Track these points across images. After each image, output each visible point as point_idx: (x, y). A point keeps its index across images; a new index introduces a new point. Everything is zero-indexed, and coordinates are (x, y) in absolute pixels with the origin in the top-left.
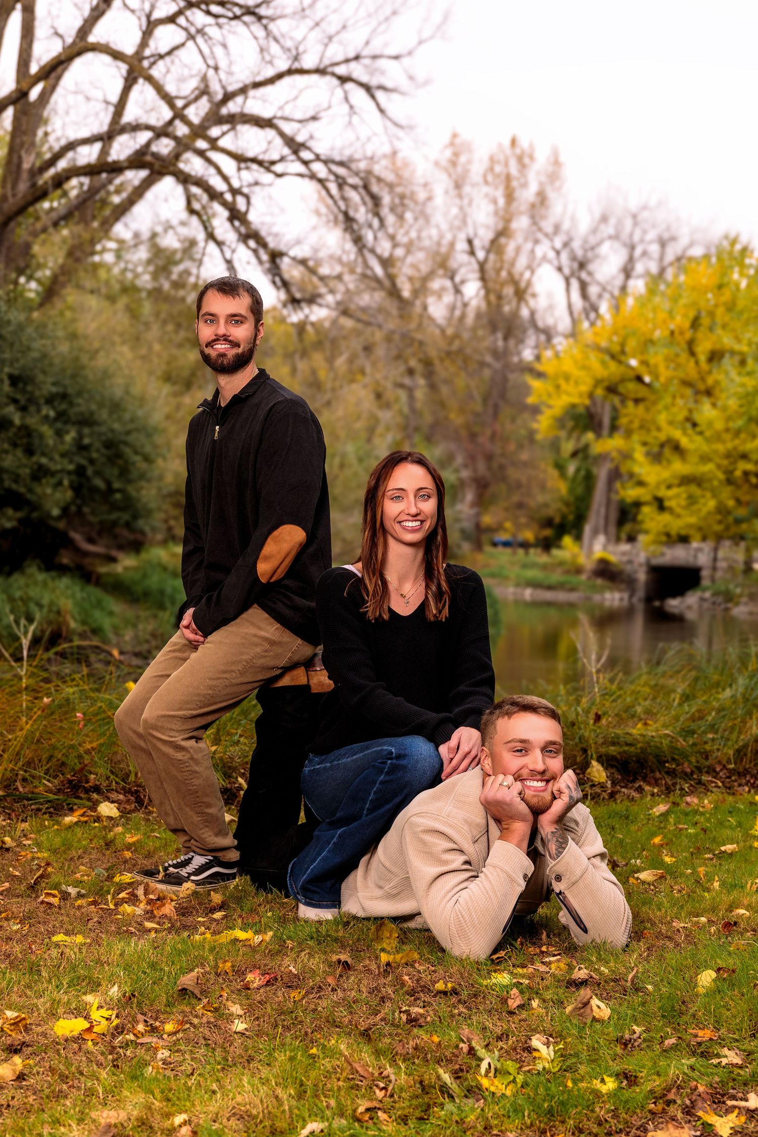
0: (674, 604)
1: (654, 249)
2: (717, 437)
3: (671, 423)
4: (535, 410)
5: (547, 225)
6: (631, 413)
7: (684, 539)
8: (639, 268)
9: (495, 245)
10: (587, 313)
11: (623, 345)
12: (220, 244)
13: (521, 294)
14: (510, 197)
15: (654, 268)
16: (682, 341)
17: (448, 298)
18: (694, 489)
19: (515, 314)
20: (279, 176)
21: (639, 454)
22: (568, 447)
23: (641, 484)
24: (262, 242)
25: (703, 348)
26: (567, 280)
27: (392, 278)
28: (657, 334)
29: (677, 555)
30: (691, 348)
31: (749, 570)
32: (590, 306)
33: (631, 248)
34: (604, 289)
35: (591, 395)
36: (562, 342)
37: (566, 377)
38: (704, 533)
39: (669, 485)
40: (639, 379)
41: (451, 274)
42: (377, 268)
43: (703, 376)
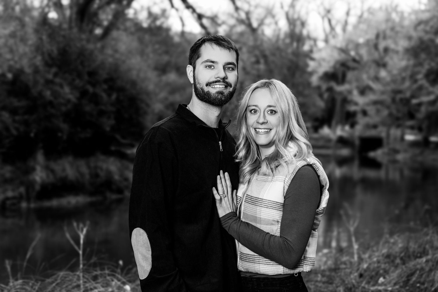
0: (372, 154)
2: (387, 84)
4: (311, 74)
6: (350, 75)
7: (375, 127)
9: (292, 6)
10: (331, 32)
11: (347, 45)
12: (177, 10)
13: (303, 24)
15: (359, 13)
16: (372, 44)
17: (273, 27)
18: (379, 107)
19: (301, 33)
21: (355, 93)
22: (324, 87)
23: (356, 104)
24: (194, 11)
25: (381, 47)
26: (323, 18)
27: (248, 18)
28: (361, 40)
29: (372, 133)
30: (376, 47)
31: (402, 139)
32: (332, 29)
33: (349, 4)
34: (338, 22)
35: (334, 67)
36: (321, 44)
37: (324, 60)
38: (383, 123)
39: (368, 104)
40: (354, 60)
41: (273, 16)
42: (243, 16)
43: (382, 59)
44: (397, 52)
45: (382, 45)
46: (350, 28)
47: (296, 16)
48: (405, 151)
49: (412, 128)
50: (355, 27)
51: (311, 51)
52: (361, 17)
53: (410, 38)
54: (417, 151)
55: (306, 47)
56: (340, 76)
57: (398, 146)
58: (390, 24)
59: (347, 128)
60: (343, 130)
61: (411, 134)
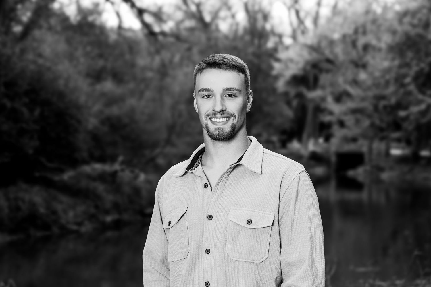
0: (351, 173)
2: (369, 88)
3: (346, 82)
4: (276, 78)
6: (324, 79)
7: (354, 140)
10: (299, 26)
11: (319, 43)
12: (113, 4)
13: (266, 17)
16: (348, 40)
17: (229, 21)
18: (359, 116)
19: (264, 28)
21: (330, 99)
22: (293, 92)
23: (331, 113)
24: (133, 5)
25: (360, 44)
26: (289, 9)
27: (200, 12)
28: (336, 36)
29: (351, 147)
30: (354, 44)
31: (387, 154)
32: (301, 22)
34: (307, 14)
35: (304, 69)
36: (288, 41)
37: (291, 60)
38: (364, 136)
39: (345, 114)
40: (329, 61)
41: (229, 8)
42: (193, 8)
43: (361, 58)
44: (380, 50)
45: (361, 41)
46: (322, 21)
47: (257, 8)
48: (391, 169)
49: (399, 140)
50: (329, 20)
51: (275, 50)
52: (335, 7)
53: (394, 32)
54: (405, 168)
55: (270, 44)
56: (311, 79)
57: (382, 163)
58: (370, 17)
59: (321, 140)
60: (316, 143)
61: (397, 148)
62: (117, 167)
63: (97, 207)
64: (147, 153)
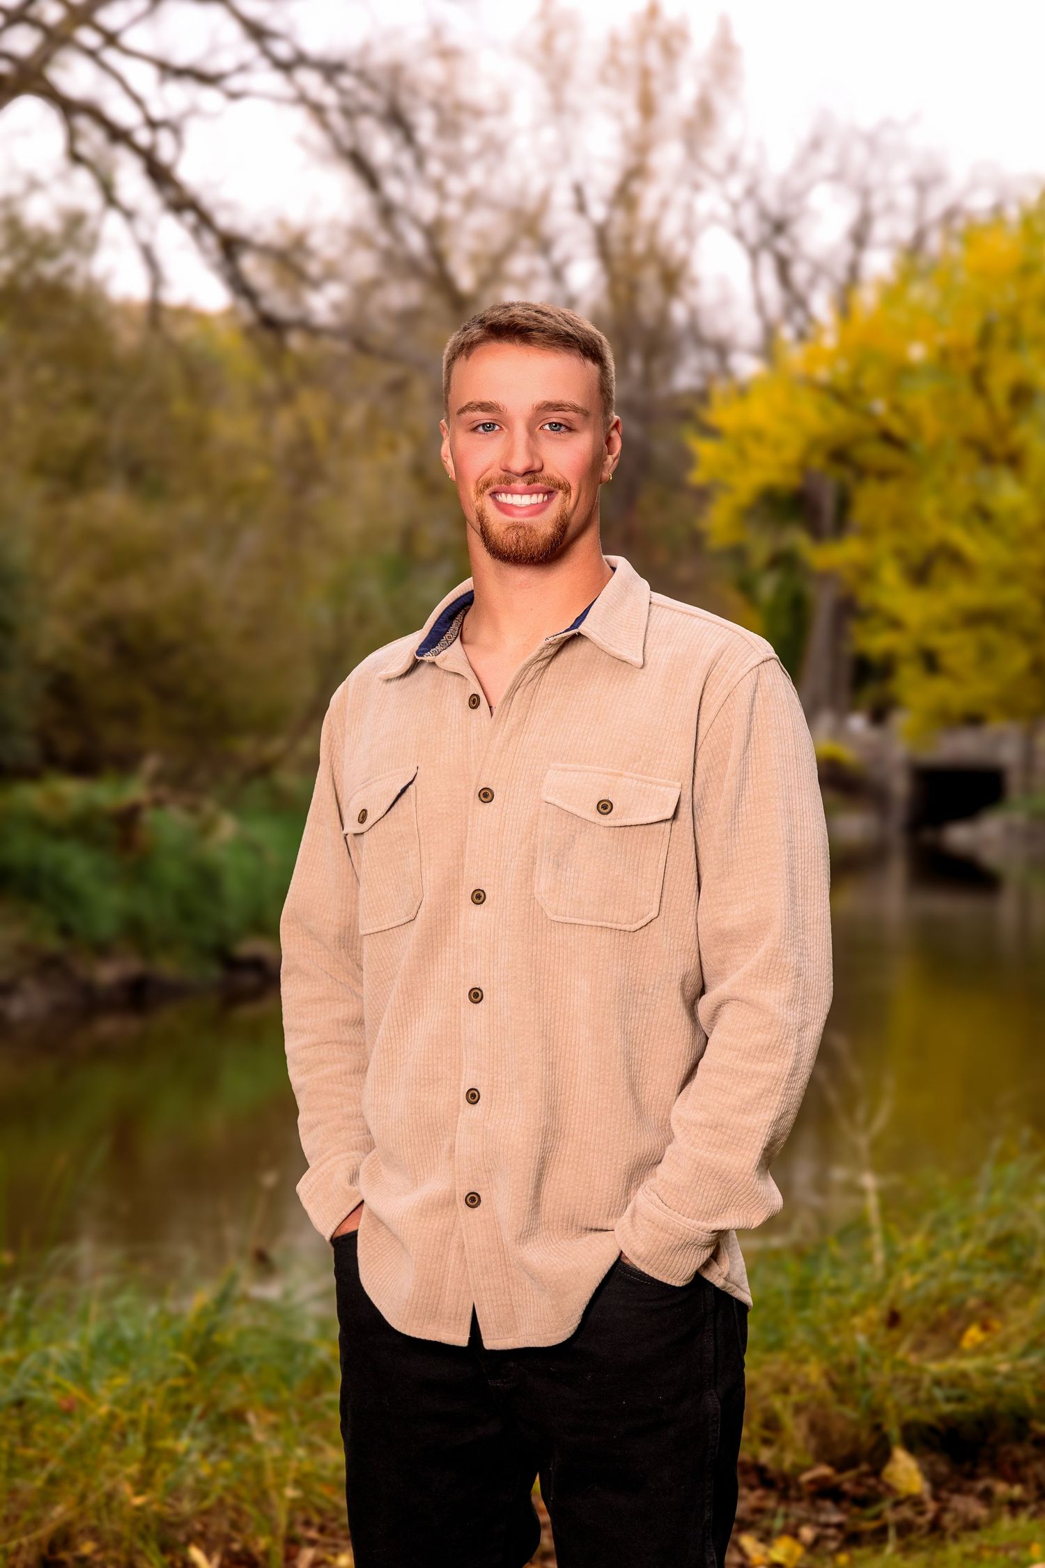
0: (960, 836)
1: (906, 197)
2: (1029, 539)
3: (945, 514)
4: (703, 495)
5: (714, 157)
6: (871, 501)
7: (974, 720)
8: (881, 230)
9: (624, 197)
10: (788, 313)
11: (857, 373)
12: (129, 215)
13: (671, 281)
14: (647, 107)
15: (906, 231)
16: (960, 366)
18: (990, 634)
19: (663, 317)
20: (234, 96)
21: (890, 574)
22: (761, 548)
23: (895, 624)
24: (204, 220)
25: (1000, 381)
26: (754, 254)
27: (438, 256)
28: (917, 352)
29: (962, 747)
30: (979, 380)
32: (796, 301)
33: (865, 193)
34: (819, 269)
35: (803, 467)
36: (747, 366)
37: (758, 435)
38: (1009, 707)
39: (945, 627)
40: (887, 438)
41: (544, 246)
42: (415, 242)
43: (1002, 431)
45: (1003, 373)
46: (867, 298)
47: (640, 246)
50: (892, 294)
51: (703, 396)
52: (914, 249)
55: (685, 378)
56: (828, 504)
59: (858, 723)
60: (840, 732)
62: (135, 791)
63: (65, 931)
64: (245, 747)
